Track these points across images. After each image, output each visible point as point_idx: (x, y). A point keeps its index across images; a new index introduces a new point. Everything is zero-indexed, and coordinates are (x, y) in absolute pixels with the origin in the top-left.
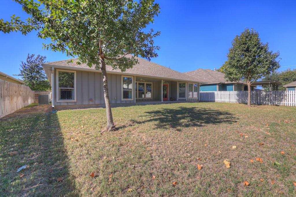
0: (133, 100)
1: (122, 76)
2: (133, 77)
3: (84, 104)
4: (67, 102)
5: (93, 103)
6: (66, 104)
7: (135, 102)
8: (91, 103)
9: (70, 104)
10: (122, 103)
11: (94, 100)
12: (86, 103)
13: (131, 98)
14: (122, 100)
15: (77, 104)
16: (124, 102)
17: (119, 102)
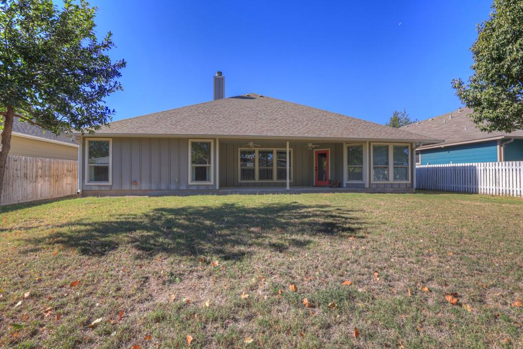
0: (212, 183)
1: (189, 140)
2: (212, 141)
3: (124, 188)
4: (99, 186)
5: (138, 188)
6: (97, 188)
7: (217, 188)
8: (134, 188)
9: (103, 188)
10: (191, 188)
11: (138, 182)
12: (126, 187)
13: (209, 180)
14: (190, 183)
15: (113, 189)
16: (195, 188)
17: (183, 187)
